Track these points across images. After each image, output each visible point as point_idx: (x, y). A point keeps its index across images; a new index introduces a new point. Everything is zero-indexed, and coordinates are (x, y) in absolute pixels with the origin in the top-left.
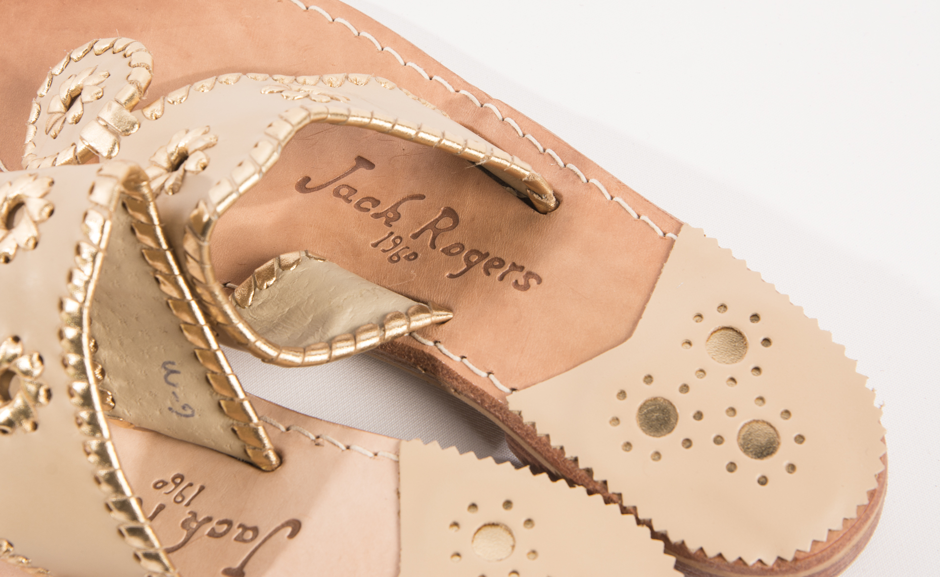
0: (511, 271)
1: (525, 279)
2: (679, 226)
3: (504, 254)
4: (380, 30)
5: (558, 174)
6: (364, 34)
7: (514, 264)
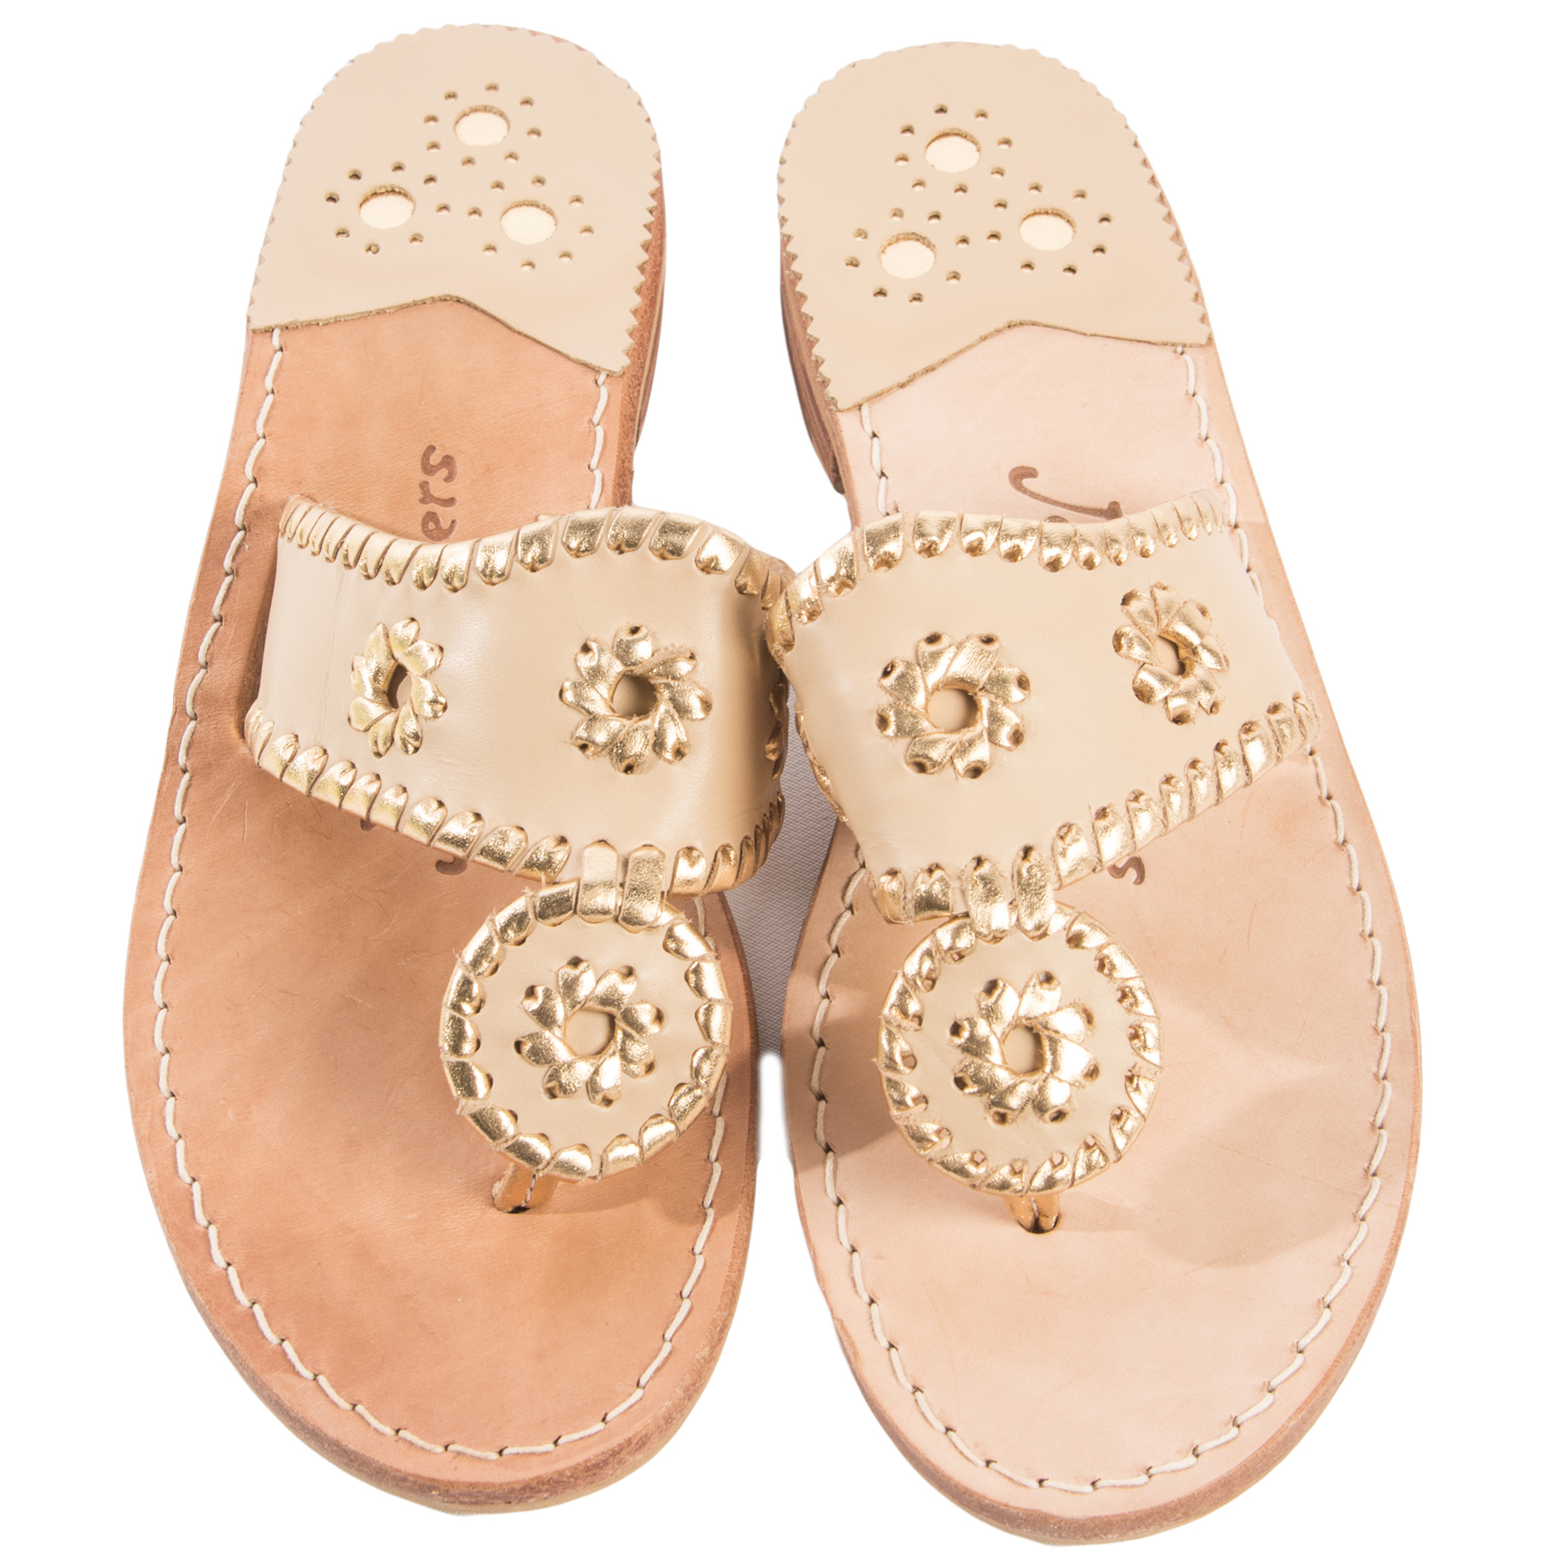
0: (433, 497)
1: (436, 471)
2: (259, 334)
3: (413, 523)
4: (141, 935)
5: (258, 528)
6: (162, 953)
7: (423, 501)
